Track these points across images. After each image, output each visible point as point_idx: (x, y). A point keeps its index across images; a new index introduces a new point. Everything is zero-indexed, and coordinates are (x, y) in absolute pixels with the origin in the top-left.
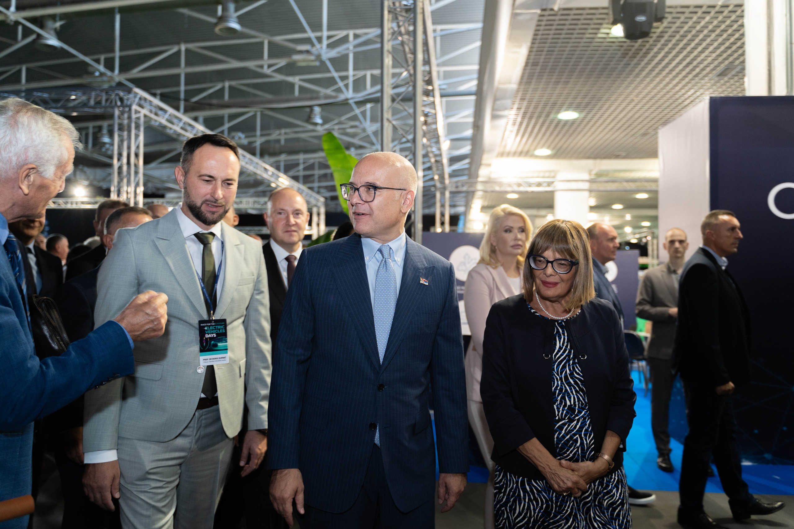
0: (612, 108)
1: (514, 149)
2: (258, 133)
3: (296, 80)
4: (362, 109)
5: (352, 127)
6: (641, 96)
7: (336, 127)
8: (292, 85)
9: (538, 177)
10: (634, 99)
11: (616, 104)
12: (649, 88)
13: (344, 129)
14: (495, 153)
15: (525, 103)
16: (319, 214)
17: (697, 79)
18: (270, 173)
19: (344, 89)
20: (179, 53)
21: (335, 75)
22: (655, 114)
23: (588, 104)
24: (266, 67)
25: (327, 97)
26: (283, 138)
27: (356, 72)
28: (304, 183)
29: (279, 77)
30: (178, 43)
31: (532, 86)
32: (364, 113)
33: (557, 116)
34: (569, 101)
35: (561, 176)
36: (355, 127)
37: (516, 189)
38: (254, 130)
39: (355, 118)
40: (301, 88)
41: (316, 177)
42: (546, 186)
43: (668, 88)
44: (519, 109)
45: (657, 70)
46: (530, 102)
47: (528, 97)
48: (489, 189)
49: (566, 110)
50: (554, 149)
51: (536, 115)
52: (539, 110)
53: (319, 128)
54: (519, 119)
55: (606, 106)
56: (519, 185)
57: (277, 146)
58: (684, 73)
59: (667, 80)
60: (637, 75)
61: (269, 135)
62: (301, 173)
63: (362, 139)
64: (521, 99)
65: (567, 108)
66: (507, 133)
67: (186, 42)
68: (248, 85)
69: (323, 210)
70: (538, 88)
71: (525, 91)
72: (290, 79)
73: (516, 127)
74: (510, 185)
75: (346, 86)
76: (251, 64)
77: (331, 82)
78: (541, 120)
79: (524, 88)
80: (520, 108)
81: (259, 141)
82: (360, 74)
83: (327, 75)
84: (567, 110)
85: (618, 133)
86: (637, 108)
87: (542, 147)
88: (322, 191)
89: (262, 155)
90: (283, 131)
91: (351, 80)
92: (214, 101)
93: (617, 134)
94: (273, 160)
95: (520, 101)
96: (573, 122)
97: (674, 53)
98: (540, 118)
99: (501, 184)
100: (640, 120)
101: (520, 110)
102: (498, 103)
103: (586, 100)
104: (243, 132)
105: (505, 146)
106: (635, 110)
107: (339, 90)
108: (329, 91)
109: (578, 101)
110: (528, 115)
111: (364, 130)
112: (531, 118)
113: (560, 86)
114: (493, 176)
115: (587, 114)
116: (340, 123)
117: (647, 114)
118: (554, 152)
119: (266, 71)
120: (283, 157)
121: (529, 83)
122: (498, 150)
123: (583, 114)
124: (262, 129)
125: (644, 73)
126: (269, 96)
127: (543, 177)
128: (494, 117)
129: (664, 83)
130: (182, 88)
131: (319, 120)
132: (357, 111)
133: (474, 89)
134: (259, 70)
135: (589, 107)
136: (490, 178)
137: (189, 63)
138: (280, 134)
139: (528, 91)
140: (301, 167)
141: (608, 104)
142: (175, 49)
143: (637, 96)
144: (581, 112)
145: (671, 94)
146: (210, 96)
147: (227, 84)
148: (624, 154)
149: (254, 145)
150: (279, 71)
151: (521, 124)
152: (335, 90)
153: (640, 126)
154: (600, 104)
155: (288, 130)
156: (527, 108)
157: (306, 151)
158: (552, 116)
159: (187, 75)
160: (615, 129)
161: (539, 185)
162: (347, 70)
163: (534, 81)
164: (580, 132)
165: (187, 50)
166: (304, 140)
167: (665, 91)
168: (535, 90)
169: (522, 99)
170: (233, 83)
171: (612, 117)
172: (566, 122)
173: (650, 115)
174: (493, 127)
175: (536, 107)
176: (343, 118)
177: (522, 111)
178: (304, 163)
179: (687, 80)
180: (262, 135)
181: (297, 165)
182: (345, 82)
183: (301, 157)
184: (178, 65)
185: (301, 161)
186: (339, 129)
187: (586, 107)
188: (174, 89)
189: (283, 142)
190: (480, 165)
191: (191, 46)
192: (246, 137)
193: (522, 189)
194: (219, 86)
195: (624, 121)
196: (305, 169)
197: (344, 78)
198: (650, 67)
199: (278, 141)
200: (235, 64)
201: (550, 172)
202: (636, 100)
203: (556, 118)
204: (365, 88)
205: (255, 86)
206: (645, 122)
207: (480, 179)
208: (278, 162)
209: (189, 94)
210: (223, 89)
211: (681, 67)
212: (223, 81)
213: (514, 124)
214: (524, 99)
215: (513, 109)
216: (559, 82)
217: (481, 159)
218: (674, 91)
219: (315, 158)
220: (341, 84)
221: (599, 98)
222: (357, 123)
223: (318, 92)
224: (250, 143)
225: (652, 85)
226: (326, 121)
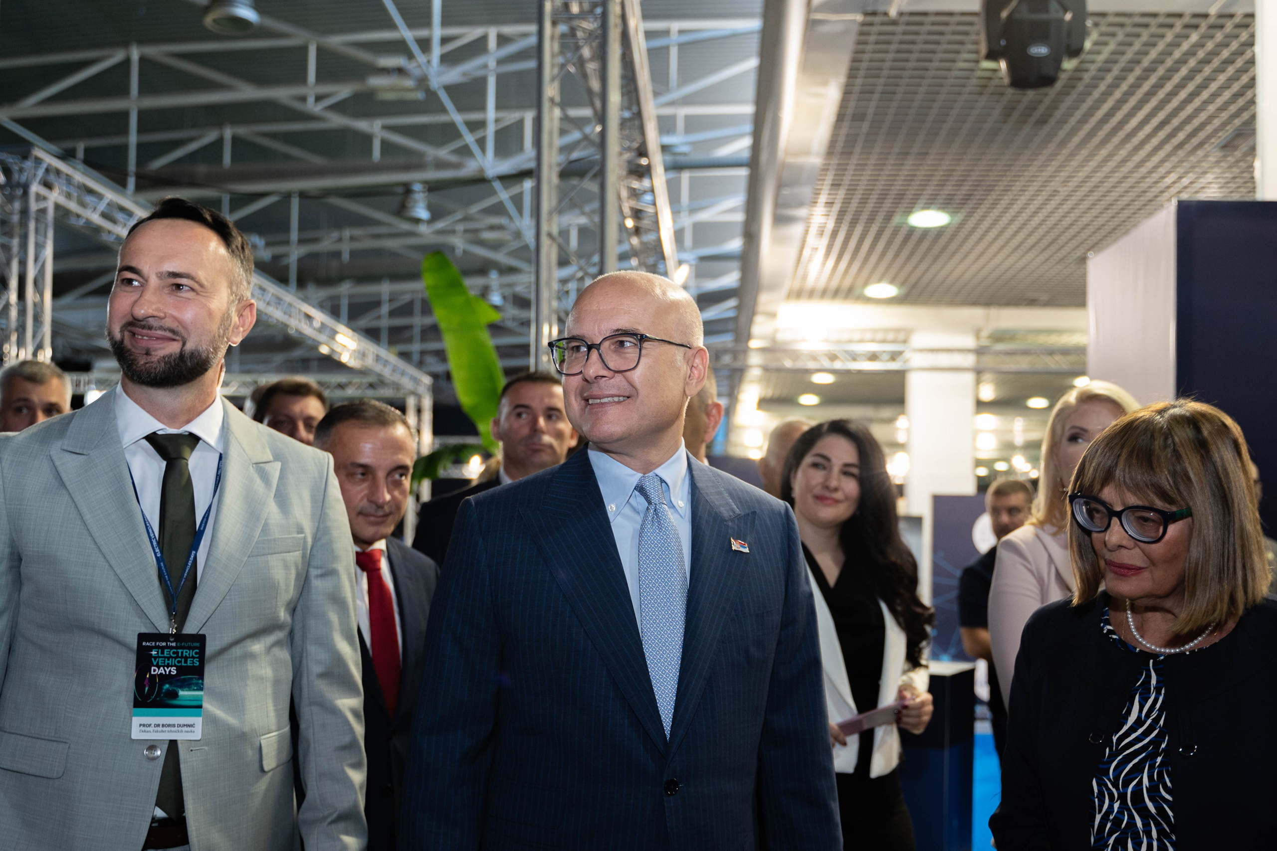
0: (1016, 208)
1: (822, 284)
2: (294, 235)
3: (375, 127)
4: (515, 190)
5: (492, 228)
6: (1072, 184)
7: (460, 227)
8: (366, 139)
9: (873, 341)
10: (1059, 189)
11: (1023, 200)
12: (1088, 169)
13: (476, 231)
14: (784, 291)
15: (841, 193)
16: (419, 411)
17: (1181, 153)
18: (317, 324)
19: (475, 148)
20: (126, 64)
21: (458, 118)
22: (1101, 221)
23: (967, 198)
24: (311, 100)
25: (441, 165)
26: (346, 248)
27: (502, 114)
28: (392, 342)
29: (337, 121)
30: (126, 44)
31: (854, 160)
32: (517, 200)
33: (906, 219)
34: (930, 190)
35: (919, 340)
36: (500, 228)
37: (826, 364)
38: (286, 229)
39: (498, 209)
40: (386, 146)
41: (417, 331)
42: (888, 361)
43: (1125, 170)
44: (830, 204)
45: (1101, 134)
46: (851, 190)
47: (847, 180)
48: (774, 365)
49: (924, 208)
50: (902, 284)
51: (864, 217)
52: (870, 206)
53: (423, 229)
54: (831, 225)
55: (1003, 204)
56: (833, 357)
57: (334, 264)
58: (1155, 141)
59: (1123, 153)
60: (1063, 143)
61: (316, 240)
62: (385, 323)
63: (513, 254)
64: (832, 185)
65: (926, 203)
66: (807, 252)
67: (141, 42)
68: (274, 136)
69: (427, 403)
70: (866, 165)
71: (841, 170)
72: (362, 125)
73: (825, 241)
74: (814, 357)
75: (481, 143)
76: (281, 94)
77: (449, 132)
78: (874, 228)
79: (838, 164)
80: (833, 203)
81: (295, 254)
82: (512, 117)
83: (441, 118)
84: (927, 206)
85: (1031, 255)
86: (1066, 207)
87: (880, 280)
88: (430, 359)
89: (301, 283)
90: (347, 233)
91: (491, 129)
92: (201, 169)
93: (1028, 257)
94: (323, 293)
95: (831, 189)
96: (940, 232)
97: (1132, 101)
98: (872, 223)
99: (795, 355)
100: (1072, 231)
101: (832, 207)
102: (786, 192)
103: (964, 190)
104: (261, 233)
105: (805, 276)
106: (1061, 212)
107: (465, 151)
108: (443, 153)
109: (948, 190)
110: (848, 217)
111: (518, 235)
112: (853, 223)
113: (910, 161)
114: (781, 337)
115: (966, 216)
116: (467, 219)
117: (1085, 220)
118: (904, 290)
119: (312, 107)
120: (345, 289)
121: (847, 153)
122: (787, 285)
123: (959, 218)
124: (301, 228)
125: (1076, 140)
126: (317, 160)
127: (884, 341)
128: (780, 220)
129: (1118, 158)
130: (133, 139)
131: (423, 213)
132: (504, 195)
133: (746, 155)
134: (298, 105)
135: (971, 204)
136: (773, 340)
137: (146, 88)
138: (340, 240)
139: (845, 170)
140: (385, 309)
141: (1007, 199)
142: (118, 57)
143: (1066, 182)
144: (953, 213)
145: (1131, 181)
146: (192, 157)
147: (228, 133)
148: (1044, 297)
149: (284, 262)
150: (339, 107)
151: (834, 234)
152: (457, 151)
153: (1075, 243)
154: (990, 199)
155: (357, 232)
156: (846, 202)
157: (396, 277)
158: (896, 220)
159: (142, 113)
160: (1024, 248)
161: (873, 357)
162: (483, 108)
163: (858, 149)
164: (955, 252)
165: (143, 60)
166: (393, 254)
167: (1118, 175)
168: (861, 167)
169: (836, 185)
170: (242, 131)
171: (1017, 224)
172: (926, 232)
173: (1093, 221)
174: (778, 241)
175: (864, 202)
176: (474, 209)
177: (836, 208)
178: (390, 301)
179: (1161, 154)
180: (301, 241)
181: (377, 304)
182: (479, 134)
183: (385, 289)
184: (124, 91)
185: (385, 297)
186: (466, 231)
187: (964, 204)
188: (116, 141)
189: (346, 257)
190: (753, 313)
191: (153, 51)
192: (268, 244)
193: (838, 365)
194: (211, 136)
195: (1041, 231)
196: (393, 314)
197: (476, 126)
198: (1087, 128)
199: (337, 254)
200: (248, 93)
201: (898, 330)
202: (1064, 191)
203: (904, 223)
204: (521, 149)
205: (289, 138)
206: (1083, 235)
207: (753, 344)
208: (337, 298)
209: (146, 152)
210: (219, 142)
211: (1148, 129)
212: (220, 124)
213: (821, 233)
214: (839, 185)
215: (818, 205)
216: (907, 153)
217: (755, 302)
218: (1137, 175)
219: (413, 292)
220: (469, 138)
221: (989, 186)
222: (503, 221)
223: (421, 155)
224: (276, 258)
225: (1093, 164)
226: (436, 214)
